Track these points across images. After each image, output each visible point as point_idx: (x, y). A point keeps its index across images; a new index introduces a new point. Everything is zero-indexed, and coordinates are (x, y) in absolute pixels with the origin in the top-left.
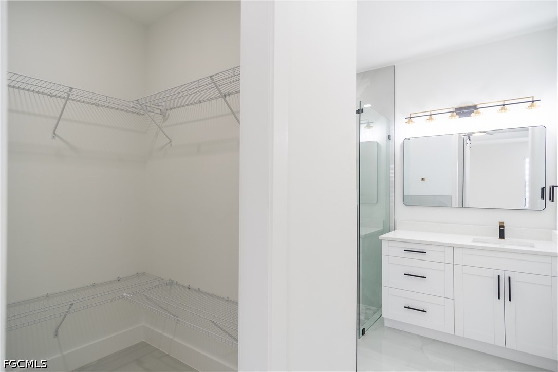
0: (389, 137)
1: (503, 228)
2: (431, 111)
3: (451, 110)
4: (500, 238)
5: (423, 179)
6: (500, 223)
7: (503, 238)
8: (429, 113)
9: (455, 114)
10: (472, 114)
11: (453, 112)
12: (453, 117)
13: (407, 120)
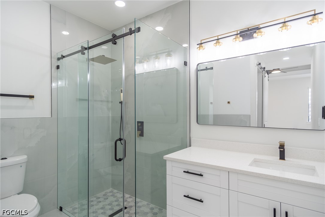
0: (185, 64)
1: (283, 150)
2: (218, 36)
3: (236, 33)
4: (281, 159)
5: (228, 102)
6: (280, 144)
7: (284, 159)
8: (216, 38)
9: (239, 36)
10: (255, 35)
11: (237, 34)
12: (237, 39)
13: (198, 46)
